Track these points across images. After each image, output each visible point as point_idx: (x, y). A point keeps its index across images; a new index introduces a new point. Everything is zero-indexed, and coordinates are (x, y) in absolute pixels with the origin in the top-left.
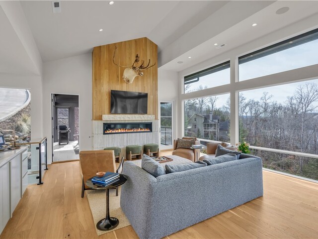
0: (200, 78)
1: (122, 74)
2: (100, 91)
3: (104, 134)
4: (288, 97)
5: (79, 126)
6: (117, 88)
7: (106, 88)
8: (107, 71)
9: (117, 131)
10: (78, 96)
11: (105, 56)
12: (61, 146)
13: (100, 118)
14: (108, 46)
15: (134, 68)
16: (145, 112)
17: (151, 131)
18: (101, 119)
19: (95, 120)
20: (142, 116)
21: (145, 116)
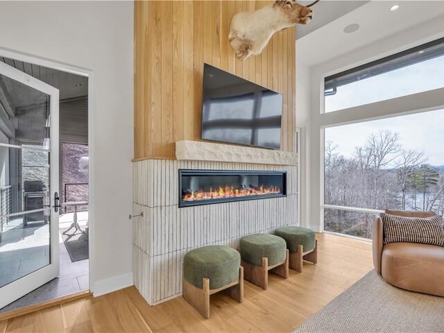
0: (337, 88)
3: (182, 204)
4: (356, 148)
12: (28, 230)
13: (168, 152)
18: (173, 157)
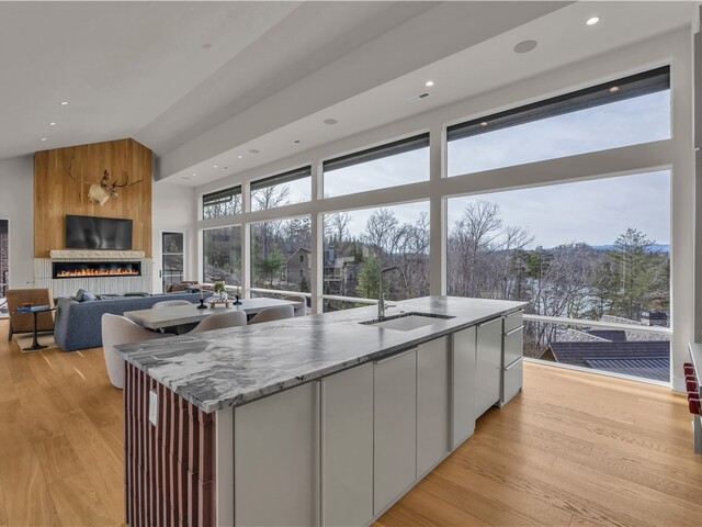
1: (87, 192)
2: (47, 216)
3: (54, 278)
5: (9, 269)
6: (79, 211)
7: (57, 211)
8: (60, 186)
9: (79, 274)
10: (7, 221)
11: (57, 164)
13: (47, 255)
14: (63, 150)
15: (104, 186)
16: (128, 246)
17: (140, 274)
18: (49, 257)
19: (38, 257)
20: (121, 252)
21: (129, 252)
